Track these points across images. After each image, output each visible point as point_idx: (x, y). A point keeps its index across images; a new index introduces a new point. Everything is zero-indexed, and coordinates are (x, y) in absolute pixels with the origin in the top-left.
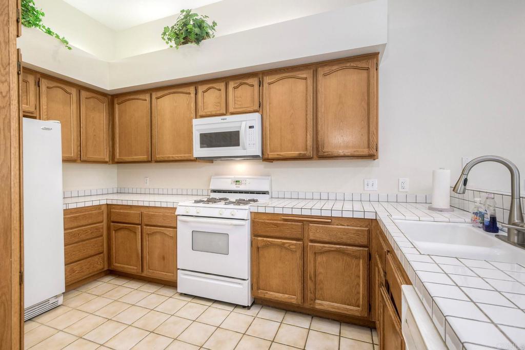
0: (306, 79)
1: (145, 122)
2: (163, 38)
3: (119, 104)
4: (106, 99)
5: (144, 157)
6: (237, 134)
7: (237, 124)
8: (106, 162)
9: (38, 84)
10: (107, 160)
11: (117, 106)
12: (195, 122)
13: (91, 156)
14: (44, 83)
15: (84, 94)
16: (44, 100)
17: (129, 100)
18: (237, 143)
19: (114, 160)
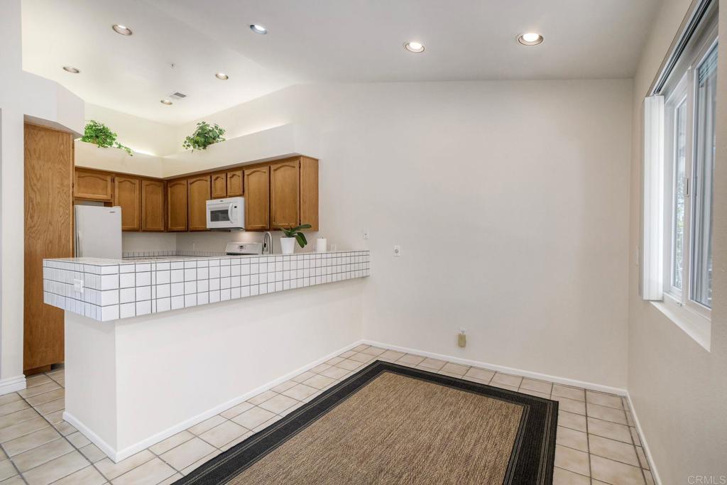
0: (265, 172)
1: (185, 201)
2: (184, 146)
3: (171, 187)
4: (162, 184)
5: (183, 228)
6: (226, 212)
7: (227, 205)
8: (162, 231)
9: (113, 181)
10: (163, 229)
11: (169, 189)
12: (208, 202)
13: (149, 227)
14: (117, 179)
15: (145, 183)
16: (117, 191)
17: (176, 184)
18: (227, 219)
19: (167, 230)
